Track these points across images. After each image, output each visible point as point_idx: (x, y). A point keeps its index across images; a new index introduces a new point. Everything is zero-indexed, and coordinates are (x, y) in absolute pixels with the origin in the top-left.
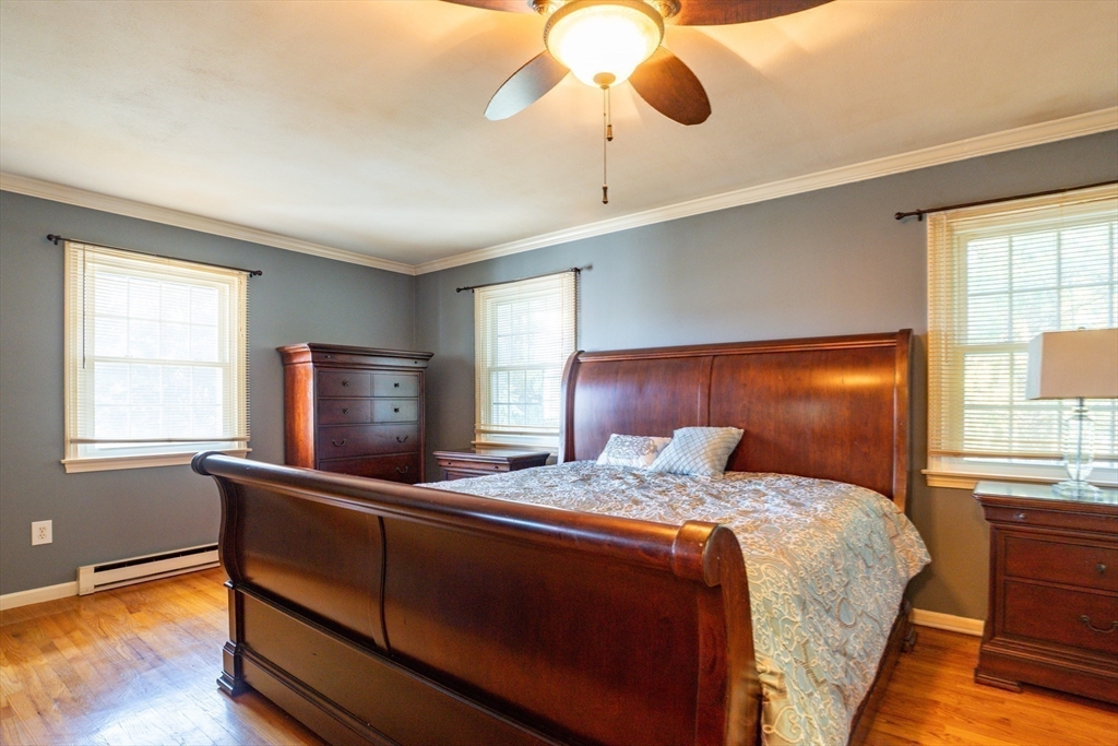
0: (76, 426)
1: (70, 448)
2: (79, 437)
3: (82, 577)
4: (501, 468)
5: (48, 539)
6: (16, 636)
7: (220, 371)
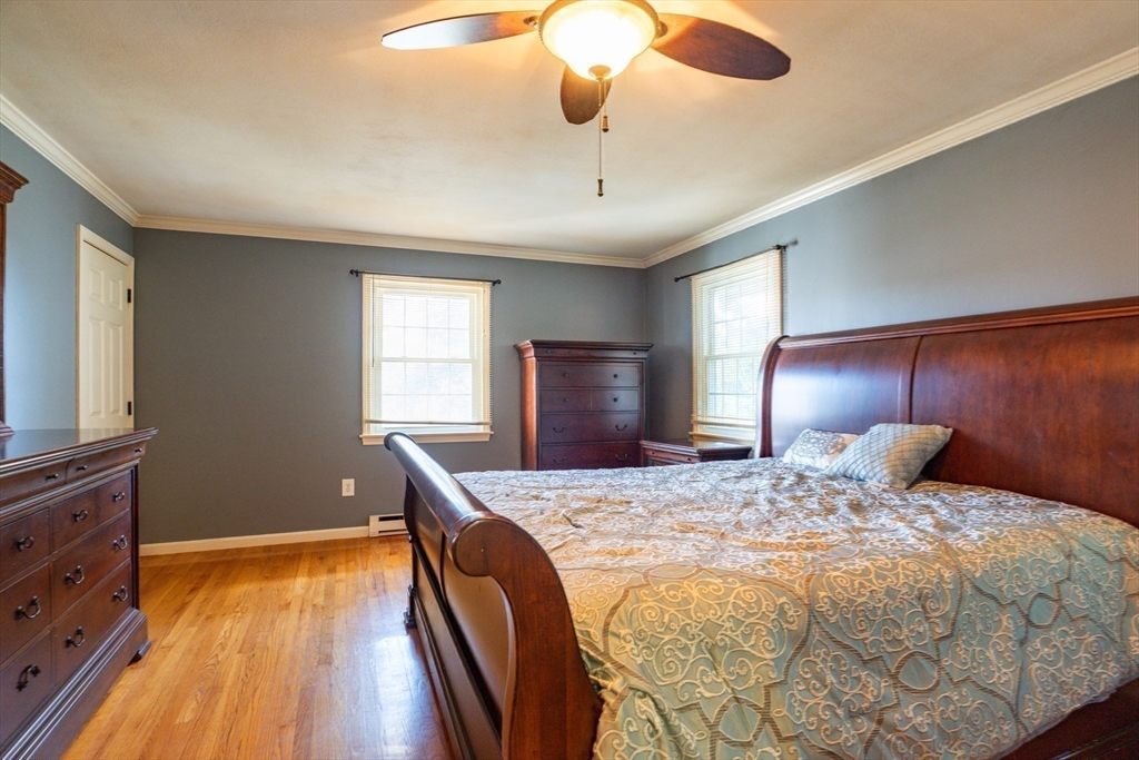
0: (369, 412)
1: (365, 426)
2: (372, 418)
3: (371, 523)
4: (693, 460)
5: (352, 493)
6: (321, 558)
7: (470, 365)
